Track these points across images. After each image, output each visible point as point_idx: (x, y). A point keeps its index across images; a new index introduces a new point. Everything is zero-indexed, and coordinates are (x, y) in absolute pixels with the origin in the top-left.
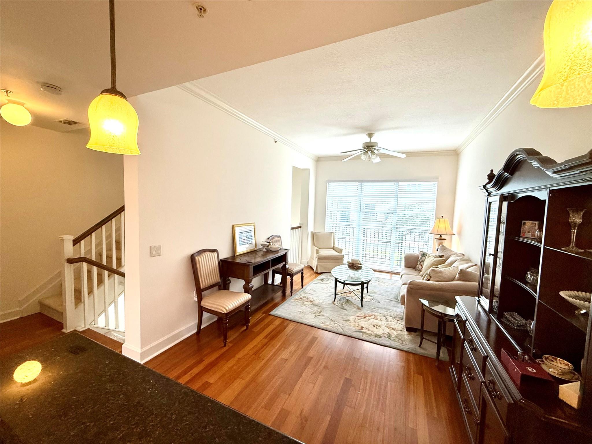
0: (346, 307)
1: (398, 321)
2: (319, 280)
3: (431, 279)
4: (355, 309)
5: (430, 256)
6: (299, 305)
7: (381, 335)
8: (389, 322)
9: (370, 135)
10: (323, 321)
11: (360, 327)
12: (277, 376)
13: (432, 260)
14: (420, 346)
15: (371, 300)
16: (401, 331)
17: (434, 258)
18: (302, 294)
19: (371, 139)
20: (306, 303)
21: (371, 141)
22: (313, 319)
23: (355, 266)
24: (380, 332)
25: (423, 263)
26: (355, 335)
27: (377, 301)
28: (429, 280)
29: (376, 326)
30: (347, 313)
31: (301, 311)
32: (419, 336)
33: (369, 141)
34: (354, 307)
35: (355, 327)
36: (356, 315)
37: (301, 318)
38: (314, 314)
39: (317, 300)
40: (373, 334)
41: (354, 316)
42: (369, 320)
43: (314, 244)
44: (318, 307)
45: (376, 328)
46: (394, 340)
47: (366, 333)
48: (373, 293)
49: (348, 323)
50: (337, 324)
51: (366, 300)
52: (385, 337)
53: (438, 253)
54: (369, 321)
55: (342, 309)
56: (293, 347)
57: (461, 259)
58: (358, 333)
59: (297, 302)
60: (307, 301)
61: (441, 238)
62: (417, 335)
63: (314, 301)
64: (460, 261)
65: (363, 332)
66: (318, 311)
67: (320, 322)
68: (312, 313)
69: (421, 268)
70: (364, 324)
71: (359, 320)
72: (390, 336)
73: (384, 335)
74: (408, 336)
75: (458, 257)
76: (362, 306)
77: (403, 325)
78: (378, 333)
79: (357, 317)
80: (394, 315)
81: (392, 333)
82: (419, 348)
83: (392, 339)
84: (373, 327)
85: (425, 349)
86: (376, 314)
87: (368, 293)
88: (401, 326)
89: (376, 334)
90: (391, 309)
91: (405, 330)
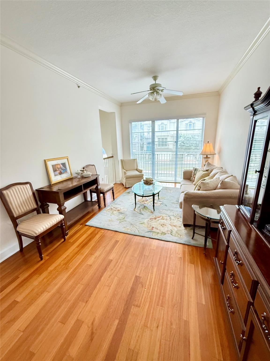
0: (143, 212)
1: (178, 219)
2: (127, 193)
3: (201, 189)
4: (149, 213)
5: (200, 171)
6: (109, 214)
7: (166, 233)
8: (172, 221)
9: (155, 78)
10: (125, 226)
11: (151, 227)
12: (79, 283)
13: (201, 174)
14: (192, 238)
15: (161, 205)
16: (180, 227)
17: (203, 172)
18: (113, 205)
19: (156, 81)
20: (115, 212)
21: (156, 83)
22: (118, 225)
23: (148, 183)
24: (164, 229)
25: (196, 176)
26: (147, 235)
27: (165, 205)
28: (199, 190)
29: (163, 225)
30: (143, 217)
31: (109, 219)
32: (192, 229)
33: (155, 83)
34: (149, 211)
35: (148, 227)
36: (150, 218)
37: (109, 225)
38: (119, 221)
39: (123, 209)
40: (160, 232)
41: (148, 219)
42: (158, 220)
43: (123, 168)
44: (123, 215)
45: (163, 227)
46: (175, 236)
47: (155, 232)
48: (162, 199)
49: (143, 225)
50: (135, 227)
51: (157, 205)
52: (168, 233)
53: (205, 168)
54: (158, 222)
55: (140, 214)
56: (98, 252)
57: (221, 171)
58: (149, 233)
59: (108, 212)
60: (115, 211)
61: (207, 157)
62: (191, 229)
63: (121, 210)
64: (220, 173)
65: (153, 232)
66: (122, 218)
67: (123, 227)
68: (118, 220)
69: (194, 179)
70: (155, 224)
71: (151, 222)
72: (172, 233)
73: (168, 232)
74: (185, 230)
75: (218, 170)
76: (154, 210)
77: (181, 222)
78: (164, 231)
79: (150, 219)
80: (176, 214)
81: (174, 230)
82: (192, 240)
83: (173, 234)
84: (160, 226)
85: (196, 240)
86: (164, 215)
87: (159, 199)
88: (180, 223)
89: (162, 232)
90: (173, 210)
91: (183, 226)
